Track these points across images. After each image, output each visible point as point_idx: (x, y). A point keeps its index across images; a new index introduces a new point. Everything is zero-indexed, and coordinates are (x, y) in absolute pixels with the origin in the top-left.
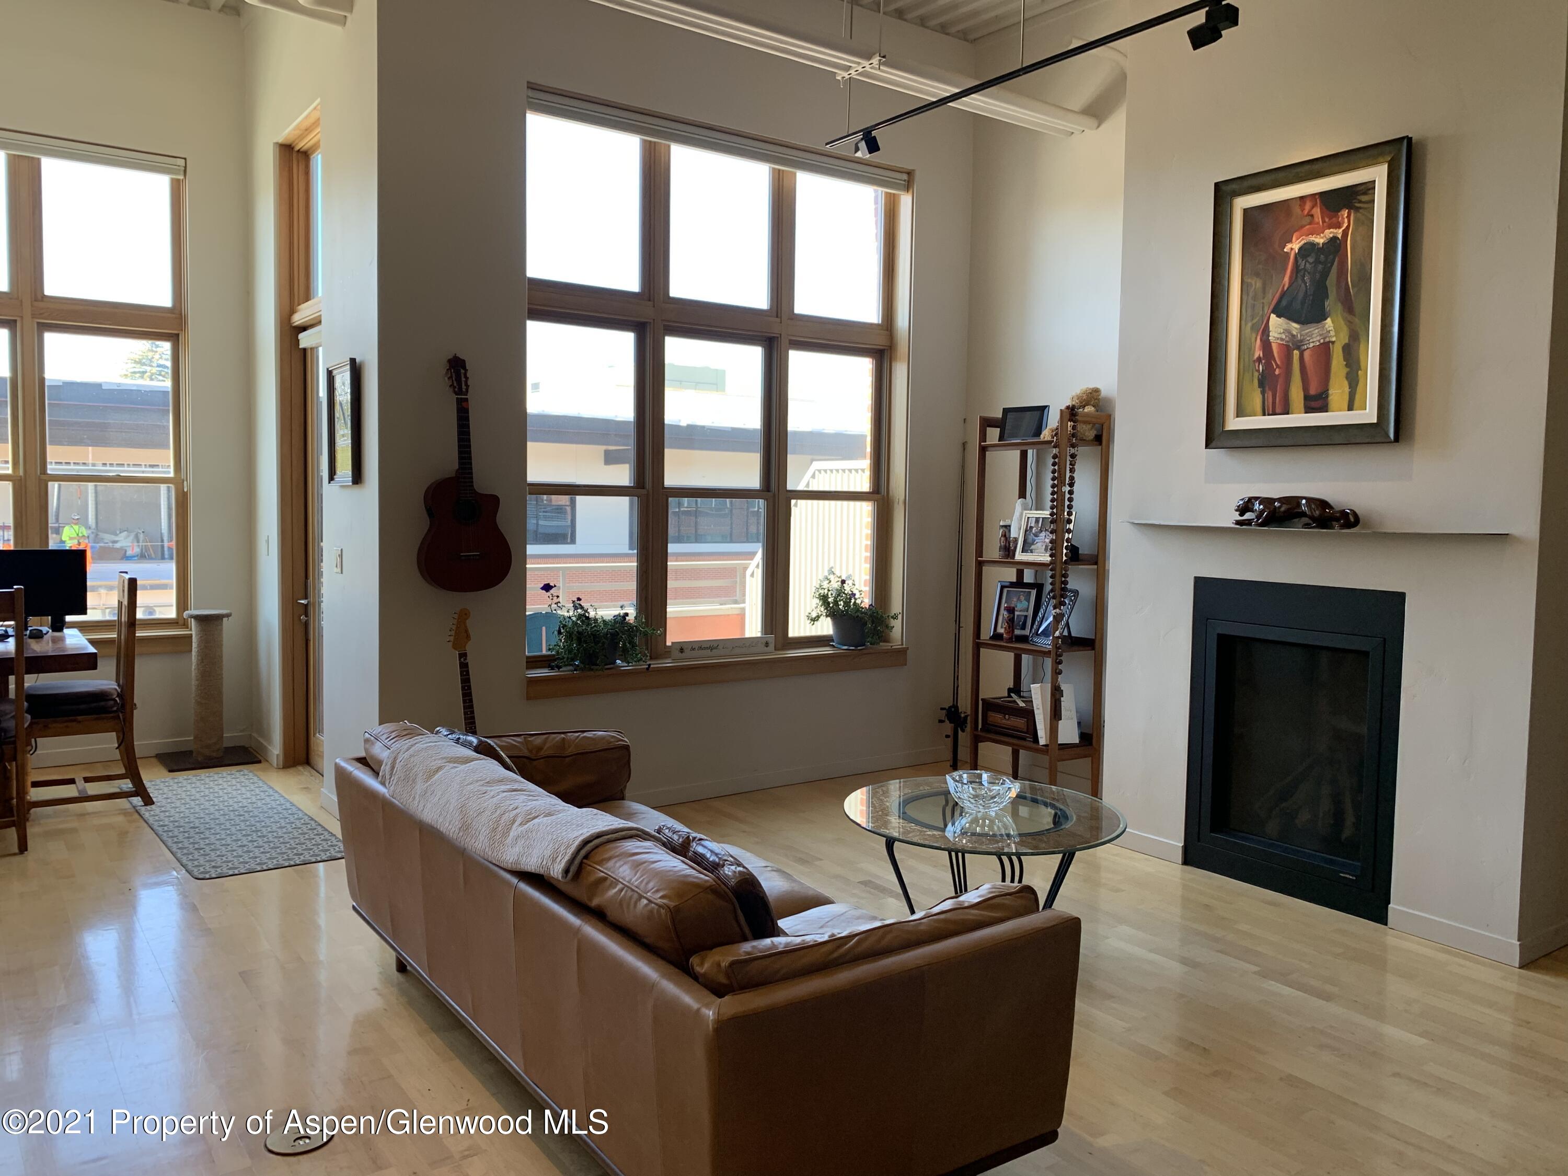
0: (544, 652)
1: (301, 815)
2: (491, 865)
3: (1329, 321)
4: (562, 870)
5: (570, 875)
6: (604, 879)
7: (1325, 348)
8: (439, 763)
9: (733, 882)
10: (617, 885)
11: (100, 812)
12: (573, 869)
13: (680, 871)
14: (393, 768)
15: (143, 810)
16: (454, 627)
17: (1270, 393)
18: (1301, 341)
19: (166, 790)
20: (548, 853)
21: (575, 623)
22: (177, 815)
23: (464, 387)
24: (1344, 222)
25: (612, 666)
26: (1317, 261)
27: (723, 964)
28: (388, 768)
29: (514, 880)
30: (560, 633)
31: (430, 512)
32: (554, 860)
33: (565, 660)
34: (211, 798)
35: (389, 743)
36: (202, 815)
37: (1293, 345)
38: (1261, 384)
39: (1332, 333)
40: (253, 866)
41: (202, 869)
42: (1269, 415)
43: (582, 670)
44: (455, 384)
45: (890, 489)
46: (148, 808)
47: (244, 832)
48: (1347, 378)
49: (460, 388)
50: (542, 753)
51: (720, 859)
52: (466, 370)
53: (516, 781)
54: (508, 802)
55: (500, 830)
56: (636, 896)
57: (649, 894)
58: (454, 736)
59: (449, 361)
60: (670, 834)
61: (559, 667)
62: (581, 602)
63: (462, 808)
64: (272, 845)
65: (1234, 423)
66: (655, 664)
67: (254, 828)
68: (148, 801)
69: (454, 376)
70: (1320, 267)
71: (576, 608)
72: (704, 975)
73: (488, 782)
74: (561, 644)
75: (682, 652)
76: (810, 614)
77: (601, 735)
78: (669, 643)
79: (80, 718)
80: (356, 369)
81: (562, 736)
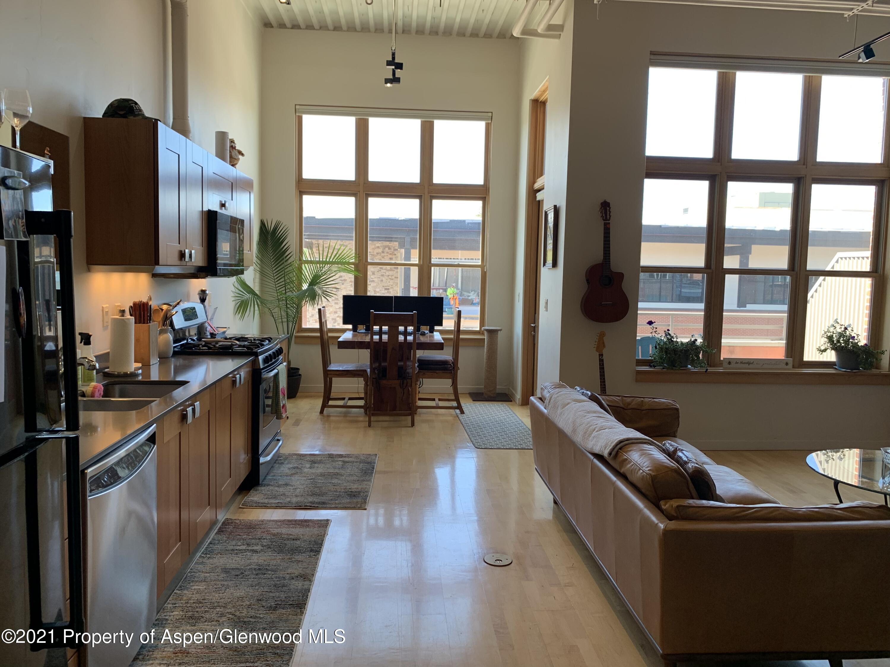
2: (585, 451)
4: (609, 453)
5: (612, 456)
6: (626, 459)
8: (569, 401)
9: (690, 471)
10: (631, 463)
11: (443, 414)
12: (614, 453)
15: (460, 416)
16: (597, 340)
19: (470, 408)
20: (603, 445)
21: (665, 343)
22: (473, 420)
23: (608, 216)
25: (685, 368)
27: (674, 506)
28: (548, 401)
29: (592, 457)
30: (656, 347)
31: (588, 281)
32: (605, 448)
33: (658, 362)
34: (488, 414)
35: (550, 391)
36: (483, 421)
40: (500, 446)
41: (479, 444)
43: (667, 368)
44: (604, 215)
46: (462, 415)
47: (499, 431)
49: (606, 216)
50: (630, 407)
51: (688, 459)
52: (610, 208)
53: (602, 413)
55: (588, 433)
56: (638, 468)
57: (644, 468)
58: (582, 391)
59: (602, 204)
60: (669, 446)
61: (654, 366)
62: (670, 332)
63: (574, 422)
64: (510, 438)
67: (503, 430)
68: (462, 412)
69: (603, 210)
71: (666, 335)
72: (665, 510)
73: (588, 412)
74: (657, 354)
75: (729, 364)
76: (820, 347)
77: (663, 401)
78: (722, 359)
79: (437, 371)
80: (557, 210)
81: (642, 399)
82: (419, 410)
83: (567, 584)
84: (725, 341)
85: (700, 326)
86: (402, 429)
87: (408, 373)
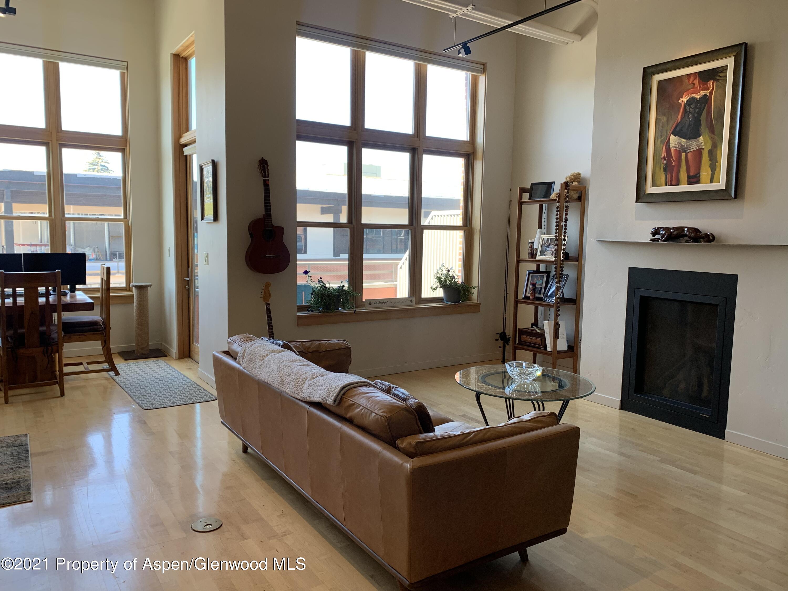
0: (304, 304)
1: (189, 381)
2: (295, 399)
3: (701, 137)
4: (333, 400)
5: (336, 403)
6: (353, 405)
7: (699, 152)
8: (267, 353)
9: (414, 407)
10: (360, 407)
11: (95, 378)
12: (338, 400)
13: (389, 401)
14: (244, 355)
15: (115, 378)
16: (263, 291)
17: (670, 175)
18: (687, 148)
19: (124, 368)
20: (325, 392)
21: (319, 290)
22: (131, 380)
23: (267, 173)
24: (710, 87)
25: (337, 311)
26: (696, 107)
27: (413, 443)
28: (241, 355)
29: (307, 406)
30: (312, 294)
31: (251, 234)
32: (328, 396)
33: (315, 307)
34: (146, 373)
35: (241, 344)
36: (143, 381)
37: (682, 150)
38: (665, 170)
39: (703, 144)
40: (169, 404)
41: (146, 405)
42: (669, 186)
43: (324, 312)
44: (263, 172)
45: (473, 224)
46: (117, 376)
47: (163, 389)
48: (710, 167)
49: (265, 173)
50: (310, 350)
51: (406, 396)
52: (268, 165)
54: (302, 370)
55: (300, 382)
56: (369, 412)
57: (376, 411)
58: (270, 341)
59: (260, 161)
60: (381, 385)
61: (312, 311)
62: (322, 280)
63: (280, 373)
64: (177, 394)
65: (650, 190)
66: (358, 310)
67: (168, 387)
68: (117, 374)
69: (262, 167)
70: (697, 110)
71: (320, 283)
72: (403, 448)
74: (312, 300)
75: (370, 304)
76: (432, 286)
77: (337, 342)
78: (364, 300)
79: (86, 333)
80: (215, 165)
81: (319, 342)
82: (65, 377)
83: (284, 534)
84: (366, 284)
85: (346, 273)
86: (50, 400)
87: (53, 339)
